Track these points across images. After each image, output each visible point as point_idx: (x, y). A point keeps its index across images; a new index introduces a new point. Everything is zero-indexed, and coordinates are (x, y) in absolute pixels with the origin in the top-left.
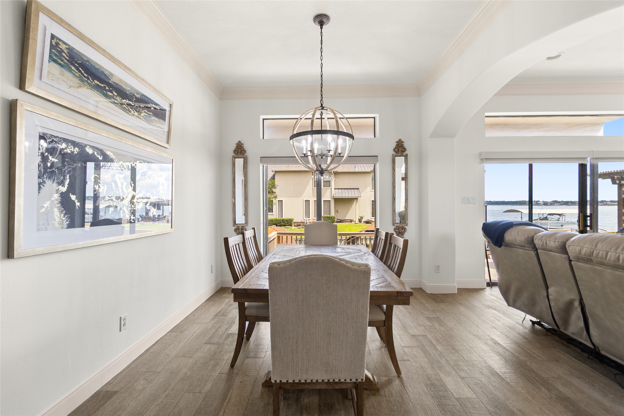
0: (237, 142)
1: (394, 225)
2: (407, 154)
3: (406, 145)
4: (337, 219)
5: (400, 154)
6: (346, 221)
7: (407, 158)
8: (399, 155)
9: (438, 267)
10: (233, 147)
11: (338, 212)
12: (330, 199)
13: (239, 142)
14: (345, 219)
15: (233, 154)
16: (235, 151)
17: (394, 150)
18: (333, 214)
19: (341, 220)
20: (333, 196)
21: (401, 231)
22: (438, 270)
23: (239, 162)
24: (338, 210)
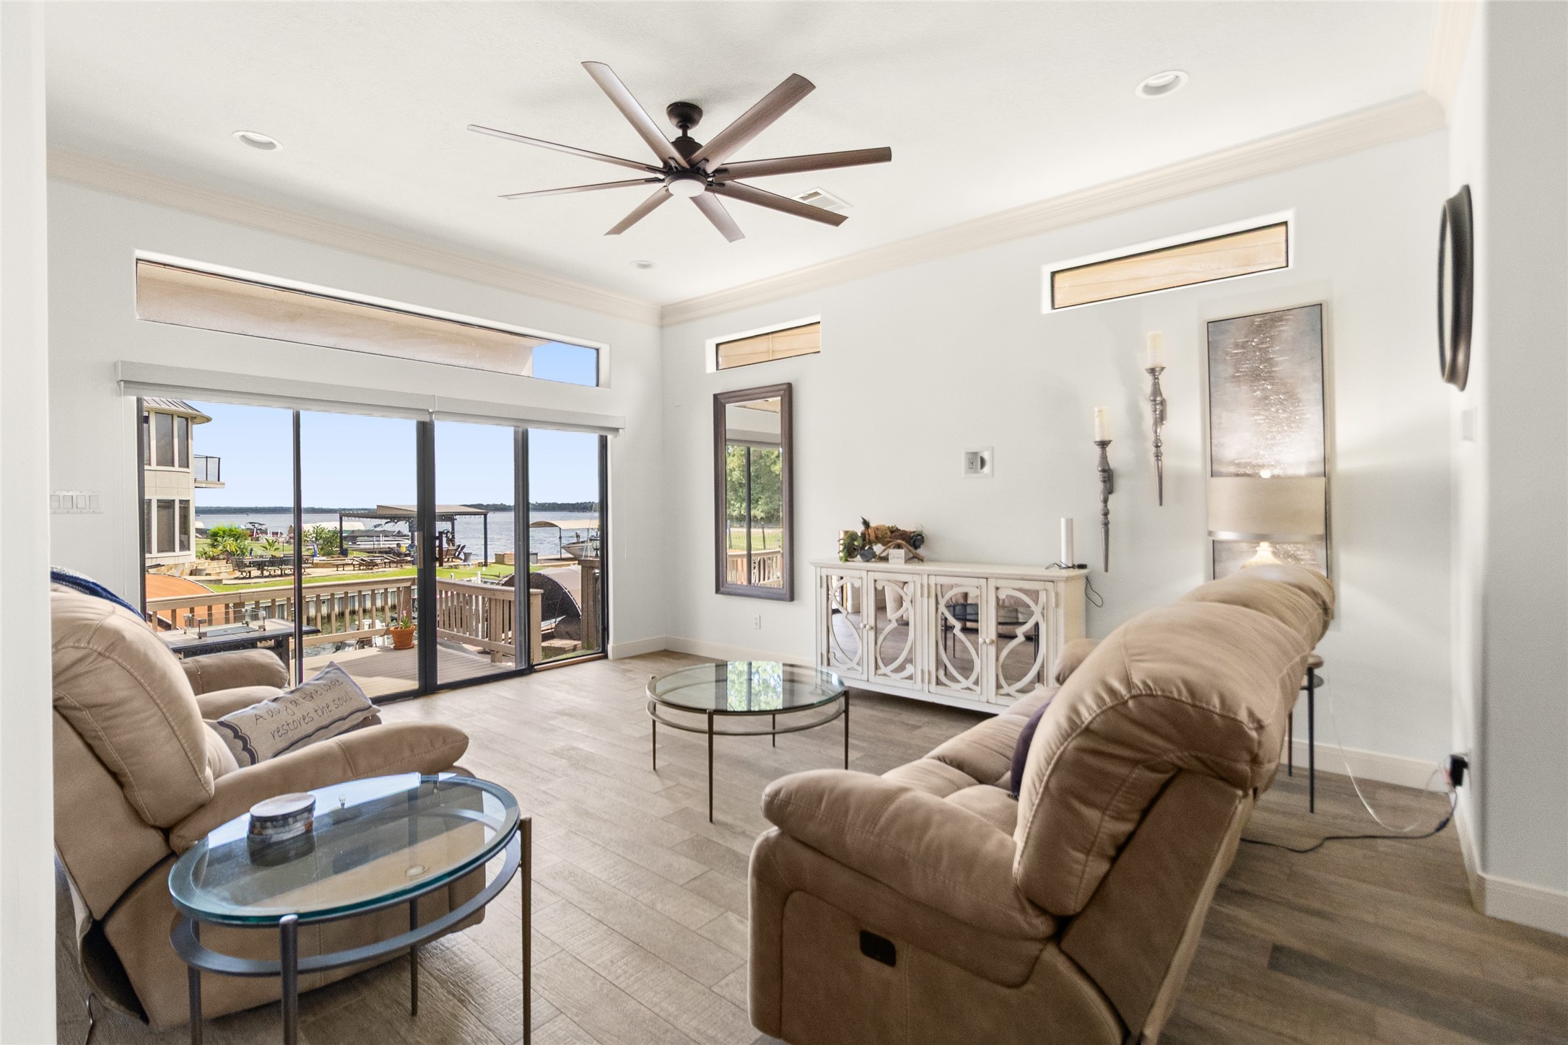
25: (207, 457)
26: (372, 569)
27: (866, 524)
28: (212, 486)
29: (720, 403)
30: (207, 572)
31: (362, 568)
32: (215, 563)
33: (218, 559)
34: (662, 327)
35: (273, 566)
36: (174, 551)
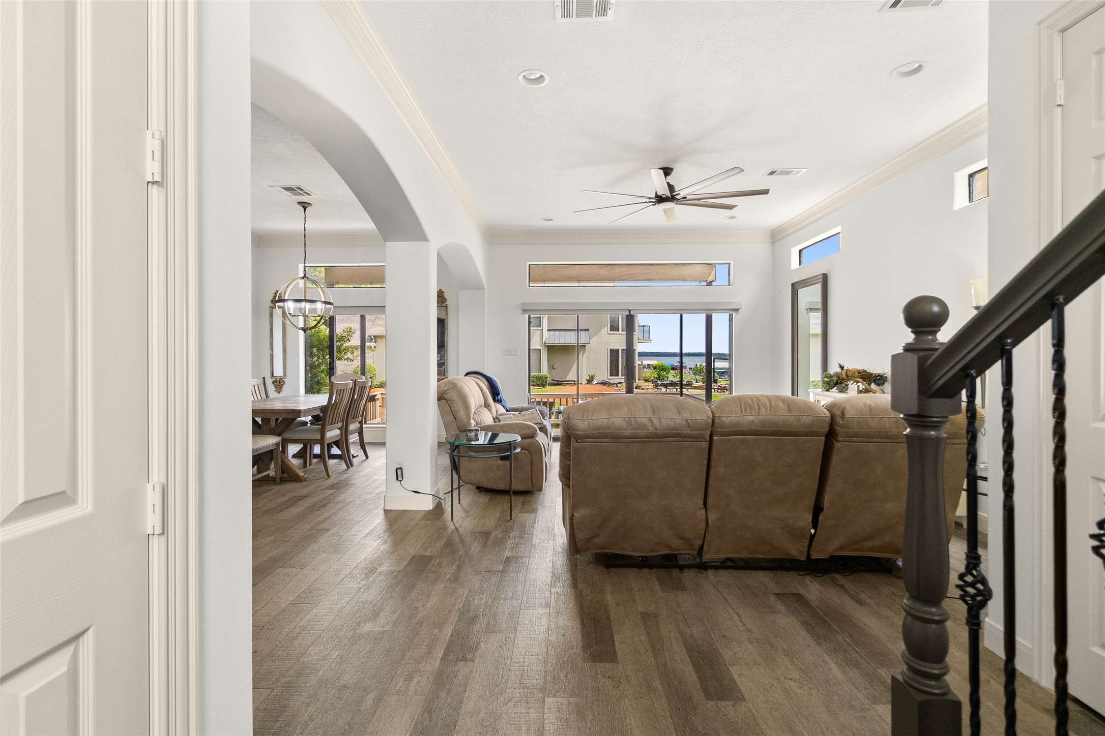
0: (274, 292)
4: (552, 380)
6: (567, 384)
11: (554, 367)
12: (540, 346)
13: (277, 291)
14: (566, 380)
16: (272, 301)
18: (545, 371)
19: (558, 381)
20: (545, 343)
24: (554, 365)
25: (644, 326)
26: (724, 392)
27: (842, 368)
28: (646, 341)
29: (795, 288)
30: (642, 387)
31: (719, 391)
32: (647, 383)
33: (648, 381)
34: (773, 243)
35: (672, 386)
36: (618, 376)
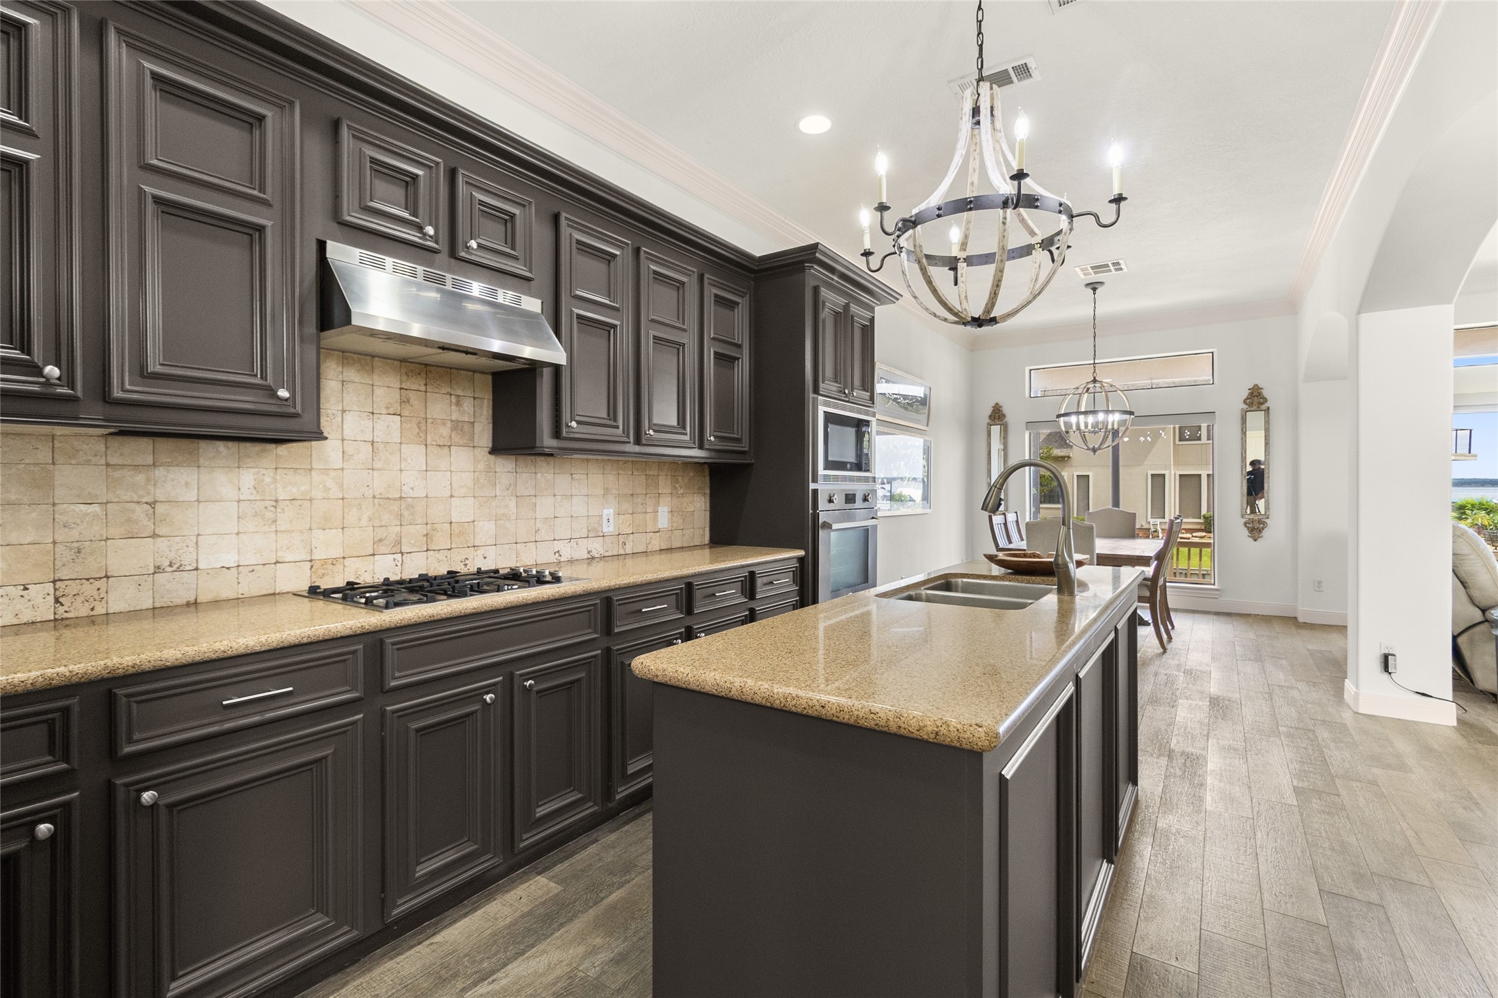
0: (993, 404)
1: (1242, 517)
2: (1268, 408)
3: (1265, 393)
5: (1255, 408)
7: (1268, 413)
8: (1252, 409)
9: (1320, 582)
10: (989, 411)
13: (997, 404)
15: (988, 421)
16: (990, 416)
17: (1245, 402)
21: (1256, 525)
22: (1319, 587)
23: (996, 430)
